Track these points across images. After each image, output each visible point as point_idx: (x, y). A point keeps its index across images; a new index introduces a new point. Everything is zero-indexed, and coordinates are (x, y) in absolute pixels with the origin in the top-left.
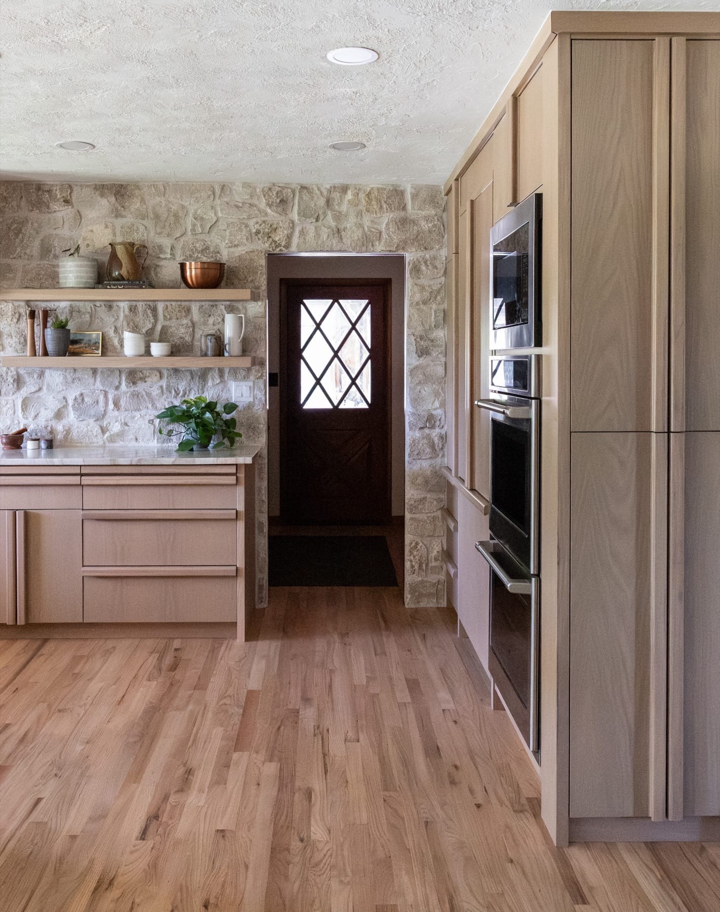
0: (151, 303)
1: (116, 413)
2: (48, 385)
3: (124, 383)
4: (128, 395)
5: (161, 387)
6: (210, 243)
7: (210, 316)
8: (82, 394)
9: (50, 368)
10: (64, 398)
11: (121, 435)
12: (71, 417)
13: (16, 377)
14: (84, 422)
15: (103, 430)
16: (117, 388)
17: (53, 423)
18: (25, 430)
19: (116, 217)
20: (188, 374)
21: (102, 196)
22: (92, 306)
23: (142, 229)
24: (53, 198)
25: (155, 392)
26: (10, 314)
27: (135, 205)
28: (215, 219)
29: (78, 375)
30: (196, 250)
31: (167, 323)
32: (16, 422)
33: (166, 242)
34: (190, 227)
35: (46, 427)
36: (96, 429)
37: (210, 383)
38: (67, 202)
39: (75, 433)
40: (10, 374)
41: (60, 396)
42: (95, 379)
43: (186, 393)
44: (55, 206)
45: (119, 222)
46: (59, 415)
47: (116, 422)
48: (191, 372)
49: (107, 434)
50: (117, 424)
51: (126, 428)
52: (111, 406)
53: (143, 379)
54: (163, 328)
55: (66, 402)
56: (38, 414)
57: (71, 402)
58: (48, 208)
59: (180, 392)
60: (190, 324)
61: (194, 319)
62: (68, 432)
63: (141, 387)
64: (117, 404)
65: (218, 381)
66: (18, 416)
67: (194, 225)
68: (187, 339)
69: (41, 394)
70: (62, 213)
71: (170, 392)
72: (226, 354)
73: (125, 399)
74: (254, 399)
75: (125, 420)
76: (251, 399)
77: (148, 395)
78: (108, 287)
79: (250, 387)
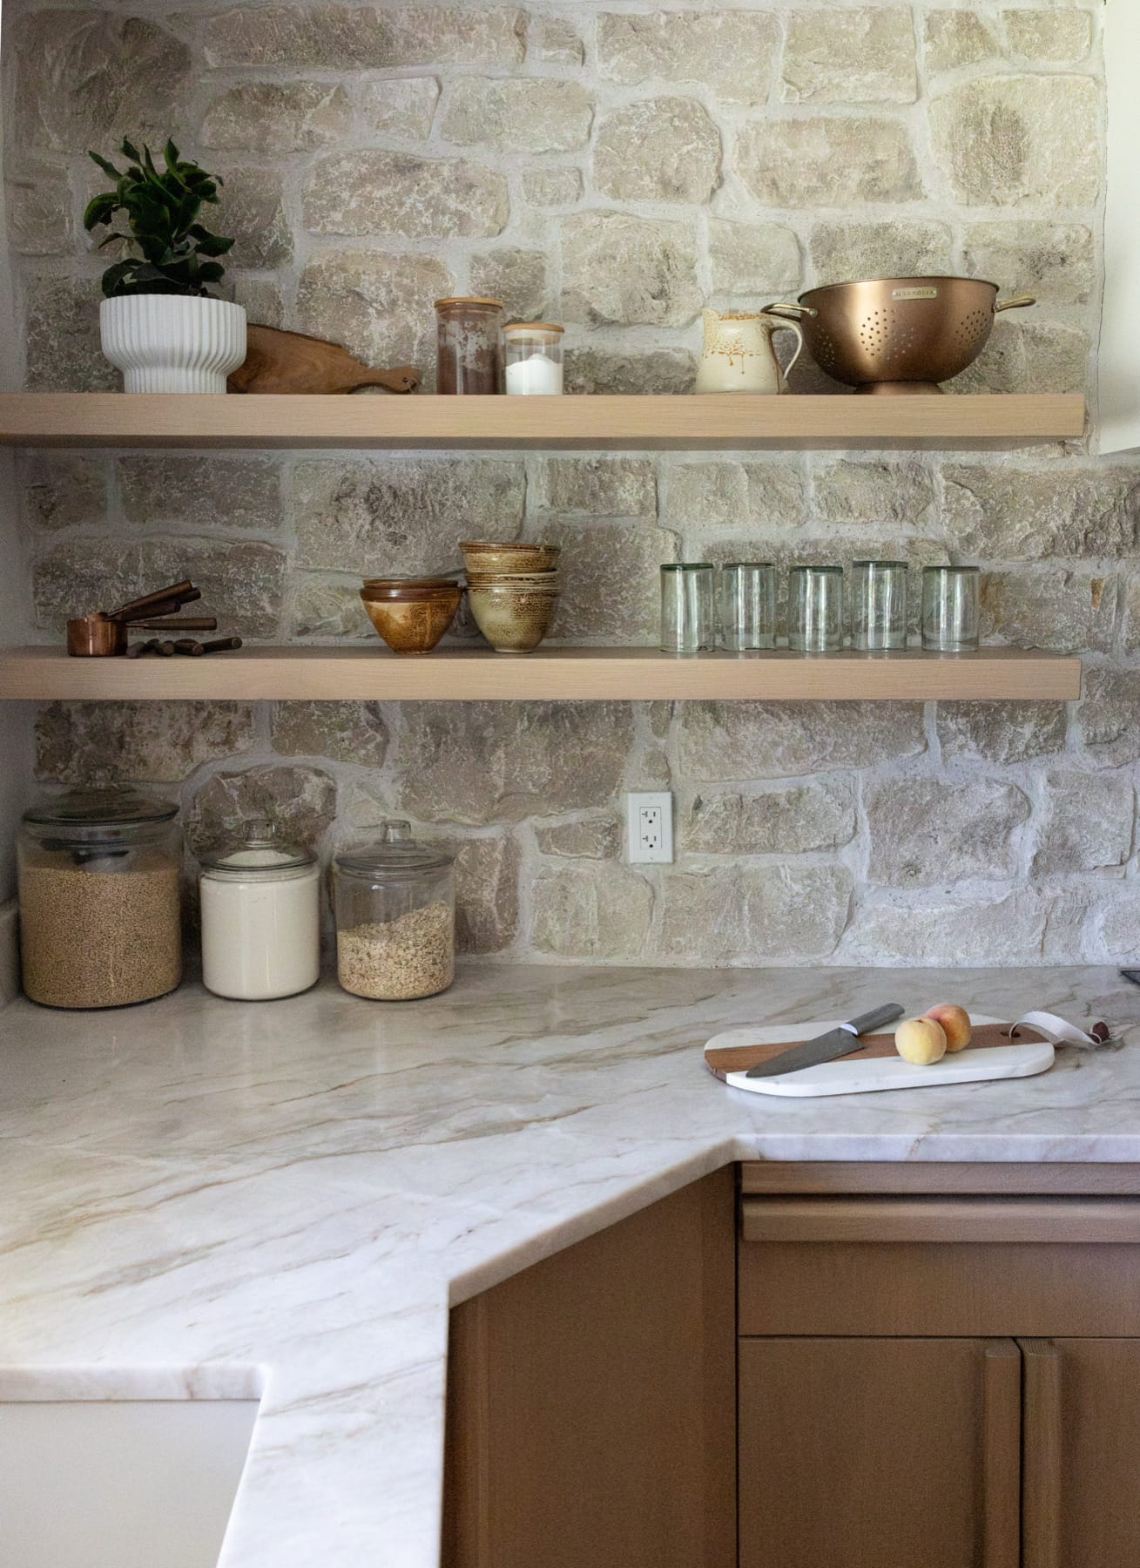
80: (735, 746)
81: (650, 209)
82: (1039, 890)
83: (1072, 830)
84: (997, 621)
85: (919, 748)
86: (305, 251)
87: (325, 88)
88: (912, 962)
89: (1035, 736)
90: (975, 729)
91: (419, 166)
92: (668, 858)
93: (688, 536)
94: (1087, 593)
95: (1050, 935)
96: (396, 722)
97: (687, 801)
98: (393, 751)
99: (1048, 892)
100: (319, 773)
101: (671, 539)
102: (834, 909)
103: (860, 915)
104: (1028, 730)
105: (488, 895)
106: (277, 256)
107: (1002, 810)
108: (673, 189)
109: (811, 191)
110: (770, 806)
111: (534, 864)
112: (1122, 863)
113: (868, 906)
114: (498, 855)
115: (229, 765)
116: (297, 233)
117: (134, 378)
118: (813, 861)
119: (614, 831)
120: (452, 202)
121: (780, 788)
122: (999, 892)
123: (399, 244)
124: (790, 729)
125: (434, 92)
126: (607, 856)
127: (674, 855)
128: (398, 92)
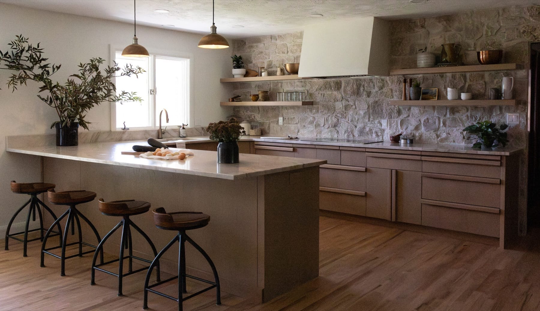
0: (463, 73)
1: (444, 128)
2: (412, 114)
3: (448, 113)
4: (450, 119)
5: (467, 116)
6: (495, 40)
7: (495, 78)
8: (428, 119)
9: (413, 106)
10: (420, 120)
11: (446, 139)
12: (423, 129)
13: (398, 110)
14: (429, 132)
15: (438, 136)
16: (445, 116)
17: (414, 132)
18: (401, 134)
19: (446, 32)
20: (482, 109)
21: (439, 22)
22: (434, 76)
23: (459, 36)
24: (416, 26)
25: (464, 118)
26: (396, 81)
27: (456, 24)
28: (499, 27)
29: (426, 109)
30: (488, 45)
31: (471, 83)
32: (398, 131)
33: (471, 42)
34: (484, 33)
35: (411, 134)
36: (434, 136)
37: (494, 114)
38: (423, 27)
39: (424, 137)
40: (395, 109)
41: (418, 119)
42: (434, 111)
43: (480, 119)
44: (416, 30)
45: (448, 33)
46: (417, 128)
47: (444, 132)
48: (484, 109)
49: (440, 138)
50: (444, 133)
51: (449, 135)
52: (442, 125)
53: (458, 112)
54: (469, 85)
55: (420, 122)
56: (407, 128)
57: (422, 122)
58: (414, 30)
59: (477, 118)
60: (484, 83)
61: (486, 81)
62: (421, 136)
63: (457, 115)
64: (444, 124)
65: (499, 113)
66: (399, 128)
67: (487, 32)
68: (481, 91)
69: (409, 118)
70: (420, 32)
71: (472, 118)
72: (503, 98)
73: (449, 121)
74: (519, 123)
75: (448, 132)
76: (518, 123)
77: (461, 120)
78: (440, 66)
79: (517, 116)
80: (288, 112)
81: (282, 55)
83: (319, 122)
85: (305, 113)
86: (254, 62)
87: (255, 45)
88: (304, 137)
89: (315, 111)
90: (310, 111)
91: (262, 53)
92: (282, 124)
94: (320, 95)
95: (318, 135)
96: (260, 109)
97: (284, 118)
98: (260, 112)
99: (317, 129)
100: (253, 115)
101: (282, 90)
102: (297, 131)
103: (300, 131)
104: (314, 111)
105: (267, 128)
106: (251, 62)
107: (312, 120)
108: (283, 53)
109: (295, 52)
110: (291, 119)
111: (272, 125)
112: (323, 126)
113: (301, 131)
114: (268, 124)
115: (247, 114)
117: (235, 76)
118: (295, 125)
119: (278, 121)
120: (265, 56)
121: (292, 117)
122: (312, 129)
123: (261, 60)
124: (293, 110)
125: (263, 45)
126: (277, 124)
127: (283, 124)
128: (261, 45)
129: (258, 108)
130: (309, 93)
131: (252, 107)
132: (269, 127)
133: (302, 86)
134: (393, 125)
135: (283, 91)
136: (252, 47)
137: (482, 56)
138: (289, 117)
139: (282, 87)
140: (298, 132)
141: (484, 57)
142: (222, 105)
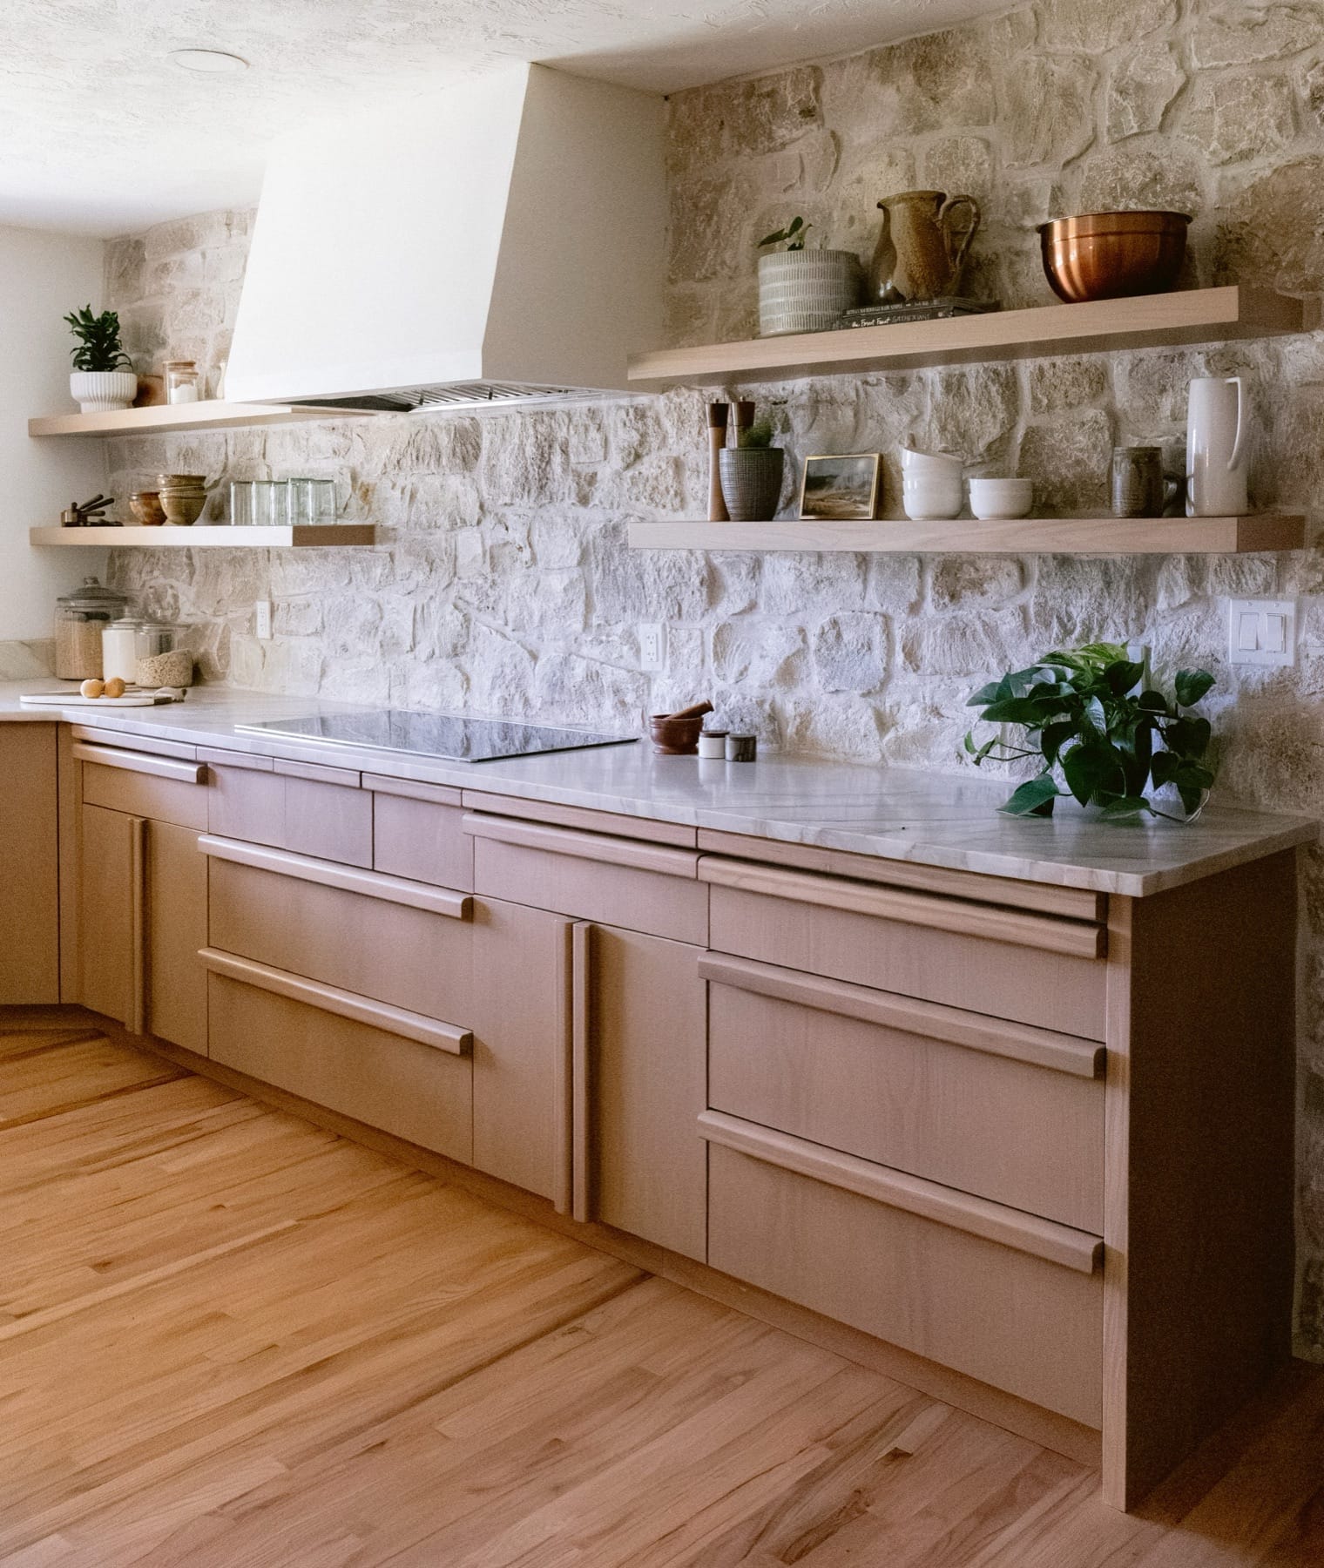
0: (999, 365)
1: (912, 678)
2: (770, 597)
3: (929, 594)
4: (940, 628)
5: (1024, 610)
6: (1164, 161)
7: (1163, 390)
8: (835, 623)
9: (771, 552)
10: (802, 631)
11: (923, 739)
12: (814, 681)
13: (705, 573)
14: (842, 697)
15: (883, 723)
16: (915, 608)
17: (777, 693)
18: (707, 708)
19: (918, 131)
20: (1096, 573)
21: (885, 78)
22: (859, 383)
23: (977, 151)
24: (778, 109)
25: (1008, 623)
26: (695, 417)
27: (964, 86)
28: (1179, 79)
29: (828, 570)
30: (1125, 188)
31: (1041, 421)
32: (705, 684)
33: (1039, 181)
34: (1105, 122)
35: (761, 703)
36: (866, 720)
37: (1162, 603)
38: (808, 113)
39: (820, 726)
40: (695, 566)
41: (795, 623)
42: (865, 581)
43: (1090, 630)
44: (781, 133)
45: (927, 140)
46: (788, 674)
47: (913, 701)
48: (1106, 570)
49: (891, 735)
50: (913, 708)
51: (936, 721)
52: (899, 658)
53: (977, 585)
54: (1031, 433)
55: (804, 641)
56: (746, 669)
57: (813, 641)
58: (771, 138)
59: (1075, 625)
60: (1103, 418)
61: (1119, 406)
62: (805, 721)
63: (972, 608)
64: (911, 655)
65: (1183, 595)
66: (710, 672)
67: (1118, 112)
68: (1093, 464)
69: (756, 617)
70: (801, 141)
71: (1048, 625)
72: (1190, 511)
73: (931, 640)
74: (1298, 660)
75: (932, 698)
76: (1289, 660)
77: (990, 630)
78: (854, 325)
79: (1284, 620)
80: (286, 578)
82: (385, 663)
83: (394, 629)
84: (369, 510)
85: (346, 581)
86: (172, 342)
87: (175, 262)
89: (382, 575)
90: (363, 571)
91: (198, 294)
92: (268, 635)
93: (274, 468)
94: (399, 492)
95: (392, 691)
96: (195, 560)
97: (275, 606)
98: (196, 577)
99: (388, 665)
100: (172, 587)
101: (266, 469)
102: (317, 669)
103: (328, 672)
104: (379, 571)
105: (214, 650)
106: (162, 343)
107: (371, 615)
110: (298, 609)
111: (233, 636)
112: (412, 650)
113: (331, 668)
114: (220, 631)
115: (151, 583)
116: (169, 332)
117: (85, 407)
118: (313, 641)
119: (254, 621)
120: (207, 311)
121: (302, 601)
122: (371, 662)
123: (194, 332)
124: (302, 569)
125: (201, 260)
126: (249, 633)
127: (272, 636)
128: (193, 258)
129: (190, 557)
130: (359, 483)
131: (170, 551)
132: (224, 646)
133: (335, 452)
134: (685, 651)
135: (269, 474)
136: (164, 268)
137: (1069, 256)
138: (290, 599)
139: (264, 458)
140: (323, 673)
141: (1073, 257)
142: (39, 543)
